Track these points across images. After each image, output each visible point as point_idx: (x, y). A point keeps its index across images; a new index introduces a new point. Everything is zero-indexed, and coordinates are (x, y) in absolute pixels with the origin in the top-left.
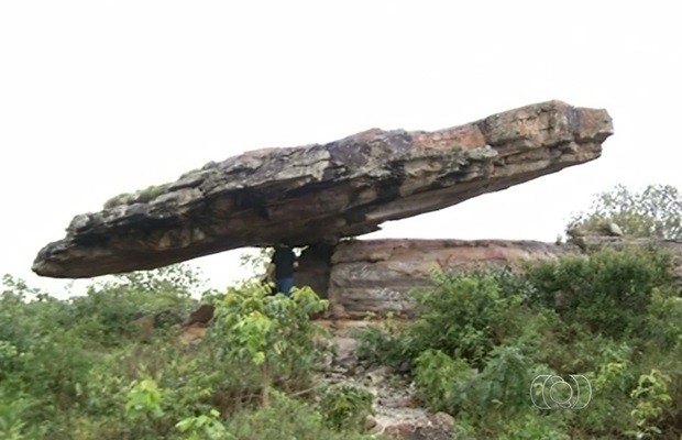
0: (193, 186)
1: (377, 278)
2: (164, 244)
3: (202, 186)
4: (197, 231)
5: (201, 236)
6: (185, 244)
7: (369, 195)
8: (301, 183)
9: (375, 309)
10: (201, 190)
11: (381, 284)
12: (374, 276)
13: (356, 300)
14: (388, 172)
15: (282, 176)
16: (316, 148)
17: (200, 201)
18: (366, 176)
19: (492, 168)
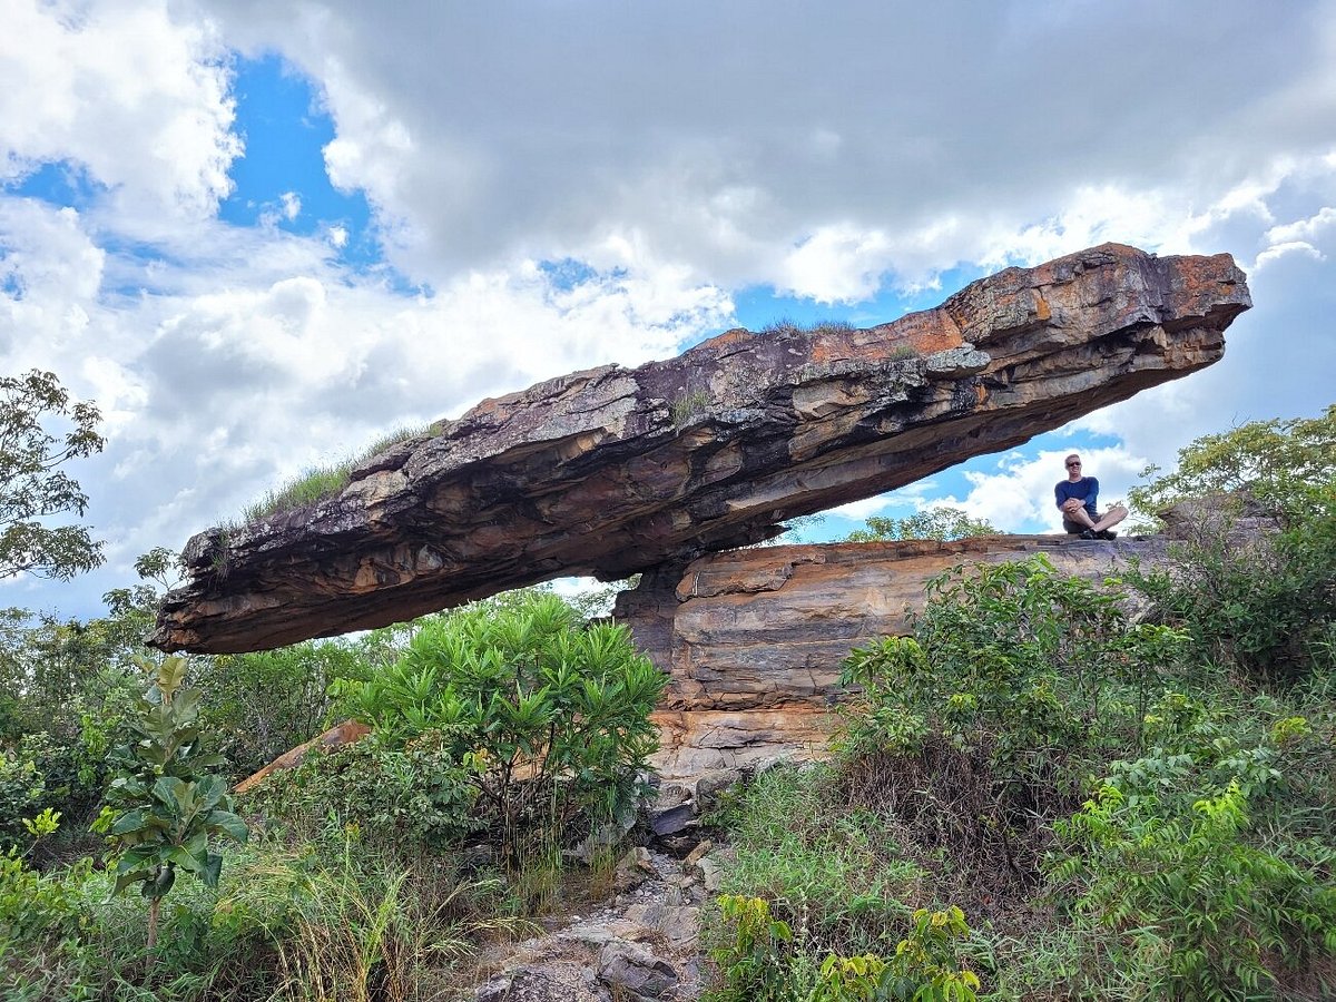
0: (392, 466)
1: (760, 626)
2: (364, 580)
4: (423, 554)
5: (433, 562)
7: (728, 463)
10: (406, 474)
11: (768, 636)
12: (751, 621)
14: (758, 413)
16: (613, 374)
17: (405, 493)
18: (713, 423)
19: (982, 392)
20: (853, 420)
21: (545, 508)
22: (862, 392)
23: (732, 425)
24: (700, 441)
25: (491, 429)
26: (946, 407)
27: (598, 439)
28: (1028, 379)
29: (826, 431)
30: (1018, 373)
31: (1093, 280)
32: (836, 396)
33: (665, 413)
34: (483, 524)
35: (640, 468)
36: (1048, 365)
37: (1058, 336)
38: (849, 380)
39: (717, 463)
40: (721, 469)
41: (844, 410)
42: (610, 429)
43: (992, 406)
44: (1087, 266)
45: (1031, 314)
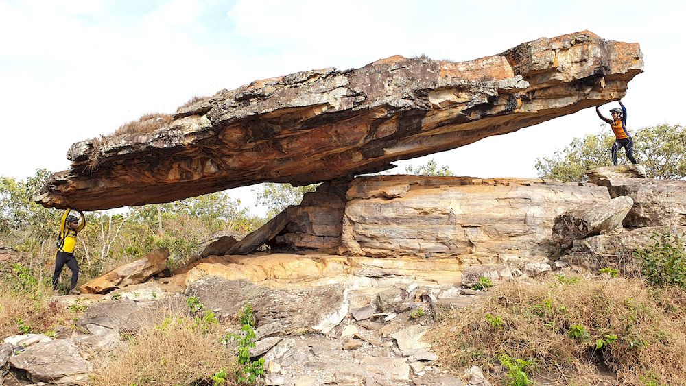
0: (200, 113)
1: (394, 215)
2: (173, 176)
3: (209, 113)
4: (209, 163)
5: (213, 169)
6: (196, 177)
7: (389, 128)
8: (318, 113)
9: (390, 246)
10: (209, 118)
11: (397, 221)
12: (389, 213)
13: (372, 237)
14: (410, 102)
15: (297, 102)
16: (334, 74)
17: (208, 129)
18: (387, 106)
19: (519, 102)
20: (458, 111)
21: (284, 144)
22: (464, 96)
23: (397, 108)
24: (378, 115)
25: (263, 97)
26: (503, 108)
27: (325, 109)
28: (541, 98)
29: (442, 116)
30: (537, 94)
31: (578, 49)
32: (451, 97)
33: (362, 98)
34: (247, 150)
35: (342, 128)
36: (551, 91)
37: (559, 77)
38: (459, 89)
39: (383, 128)
40: (385, 131)
41: (452, 105)
42: (332, 104)
43: (523, 110)
44: (577, 42)
45: (551, 63)
